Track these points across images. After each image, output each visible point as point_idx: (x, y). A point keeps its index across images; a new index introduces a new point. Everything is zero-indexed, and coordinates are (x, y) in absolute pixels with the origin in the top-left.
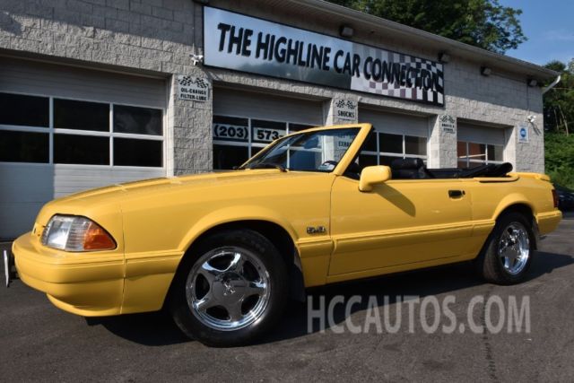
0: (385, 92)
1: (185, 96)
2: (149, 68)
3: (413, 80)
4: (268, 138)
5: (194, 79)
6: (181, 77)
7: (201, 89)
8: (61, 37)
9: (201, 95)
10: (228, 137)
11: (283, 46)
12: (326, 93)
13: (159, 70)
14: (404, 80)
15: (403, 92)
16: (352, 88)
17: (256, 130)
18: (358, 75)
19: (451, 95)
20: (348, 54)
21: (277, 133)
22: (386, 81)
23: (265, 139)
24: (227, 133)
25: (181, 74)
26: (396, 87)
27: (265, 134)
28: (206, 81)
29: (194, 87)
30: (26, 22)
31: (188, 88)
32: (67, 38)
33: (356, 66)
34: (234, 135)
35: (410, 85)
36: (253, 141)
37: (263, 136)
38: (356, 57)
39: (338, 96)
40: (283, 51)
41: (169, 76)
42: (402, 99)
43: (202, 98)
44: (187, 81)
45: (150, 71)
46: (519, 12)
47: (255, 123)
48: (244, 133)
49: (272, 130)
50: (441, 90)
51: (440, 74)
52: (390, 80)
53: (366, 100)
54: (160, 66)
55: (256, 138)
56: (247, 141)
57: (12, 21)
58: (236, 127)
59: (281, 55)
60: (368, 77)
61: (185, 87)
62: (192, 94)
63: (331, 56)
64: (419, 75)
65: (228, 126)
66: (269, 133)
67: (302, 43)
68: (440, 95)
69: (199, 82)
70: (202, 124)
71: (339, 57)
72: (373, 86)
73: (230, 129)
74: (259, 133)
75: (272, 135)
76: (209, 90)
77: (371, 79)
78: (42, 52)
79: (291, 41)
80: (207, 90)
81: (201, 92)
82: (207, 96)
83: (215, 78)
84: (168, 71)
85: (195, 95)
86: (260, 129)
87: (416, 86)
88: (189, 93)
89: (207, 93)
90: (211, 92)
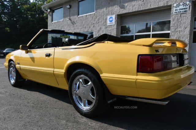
1: (177, 12)
2: (162, 6)
6: (175, 5)
7: (185, 7)
8: (134, 5)
9: (185, 10)
13: (166, 5)
25: (175, 3)
29: (181, 7)
30: (126, 5)
31: (178, 8)
32: (136, 5)
43: (185, 11)
54: (166, 3)
57: (123, 5)
61: (176, 9)
62: (180, 11)
70: (185, 23)
76: (189, 6)
78: (130, 12)
80: (188, 7)
82: (188, 9)
84: (170, 4)
85: (182, 11)
88: (179, 11)
89: (188, 8)
90: (191, 7)
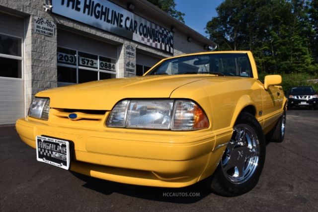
0: (148, 44)
1: (39, 31)
2: (14, 8)
3: (161, 39)
4: (87, 64)
5: (45, 20)
6: (36, 18)
7: (49, 28)
9: (50, 32)
10: (64, 61)
11: (98, 9)
12: (121, 40)
13: (21, 11)
14: (157, 39)
15: (156, 45)
16: (134, 39)
17: (81, 58)
18: (136, 33)
19: (176, 49)
20: (132, 20)
21: (93, 62)
22: (149, 38)
23: (86, 65)
24: (63, 58)
25: (37, 15)
26: (154, 42)
27: (86, 62)
28: (53, 23)
29: (45, 26)
31: (41, 26)
33: (135, 27)
34: (67, 60)
35: (159, 42)
36: (79, 65)
37: (85, 62)
38: (135, 22)
39: (126, 43)
40: (98, 12)
41: (28, 16)
42: (155, 49)
43: (50, 34)
44: (40, 21)
45: (15, 10)
46: (184, 15)
47: (81, 54)
48: (74, 59)
49: (90, 60)
50: (172, 46)
51: (172, 38)
52: (151, 38)
53: (140, 47)
54: (22, 7)
55: (81, 63)
56: (76, 65)
58: (69, 56)
59: (97, 14)
60: (141, 34)
61: (39, 25)
62: (44, 30)
63: (124, 19)
64: (163, 37)
65: (64, 54)
66: (88, 61)
67: (109, 9)
68: (172, 49)
69: (48, 23)
70: (50, 51)
71: (127, 21)
72: (143, 39)
73: (66, 56)
74: (83, 60)
75: (90, 62)
76: (55, 29)
77: (142, 36)
79: (102, 6)
80: (53, 29)
81: (49, 30)
82: (53, 33)
83: (58, 22)
84: (28, 12)
85: (46, 31)
86: (83, 58)
87: (162, 42)
88: (42, 30)
89: (53, 31)
90: (56, 30)
